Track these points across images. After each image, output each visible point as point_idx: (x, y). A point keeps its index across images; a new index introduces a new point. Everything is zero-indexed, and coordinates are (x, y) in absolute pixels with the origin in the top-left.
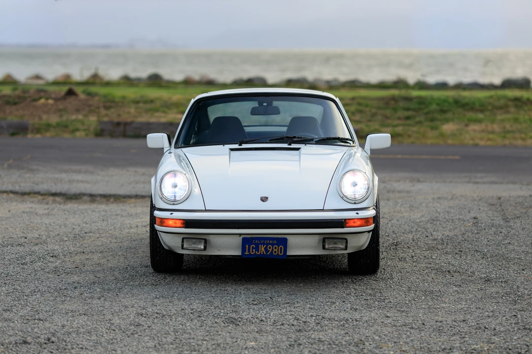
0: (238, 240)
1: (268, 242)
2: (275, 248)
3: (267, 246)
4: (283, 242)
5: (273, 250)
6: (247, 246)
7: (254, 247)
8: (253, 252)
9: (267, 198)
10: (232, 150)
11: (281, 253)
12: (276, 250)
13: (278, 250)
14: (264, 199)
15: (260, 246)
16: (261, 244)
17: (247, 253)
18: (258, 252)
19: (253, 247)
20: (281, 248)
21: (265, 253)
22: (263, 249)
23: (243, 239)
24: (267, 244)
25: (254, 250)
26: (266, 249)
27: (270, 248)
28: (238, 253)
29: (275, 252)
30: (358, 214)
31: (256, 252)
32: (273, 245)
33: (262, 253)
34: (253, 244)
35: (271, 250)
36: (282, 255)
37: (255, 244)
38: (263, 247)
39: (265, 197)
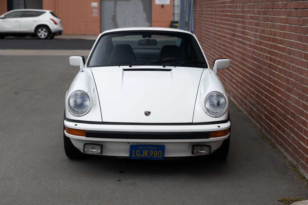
0: (128, 147)
1: (150, 148)
2: (156, 152)
3: (149, 152)
4: (161, 148)
5: (153, 154)
6: (134, 151)
7: (139, 151)
8: (138, 155)
9: (150, 113)
10: (125, 70)
11: (160, 156)
12: (156, 154)
13: (157, 154)
14: (147, 114)
15: (144, 151)
16: (145, 149)
17: (134, 156)
18: (142, 155)
19: (138, 151)
20: (160, 152)
21: (148, 156)
22: (146, 153)
23: (131, 146)
24: (150, 150)
25: (139, 154)
26: (148, 153)
27: (151, 152)
28: (126, 155)
29: (155, 155)
30: (219, 127)
31: (141, 155)
32: (154, 150)
33: (145, 156)
34: (138, 149)
35: (152, 154)
36: (160, 157)
37: (140, 149)
38: (146, 151)
39: (148, 112)
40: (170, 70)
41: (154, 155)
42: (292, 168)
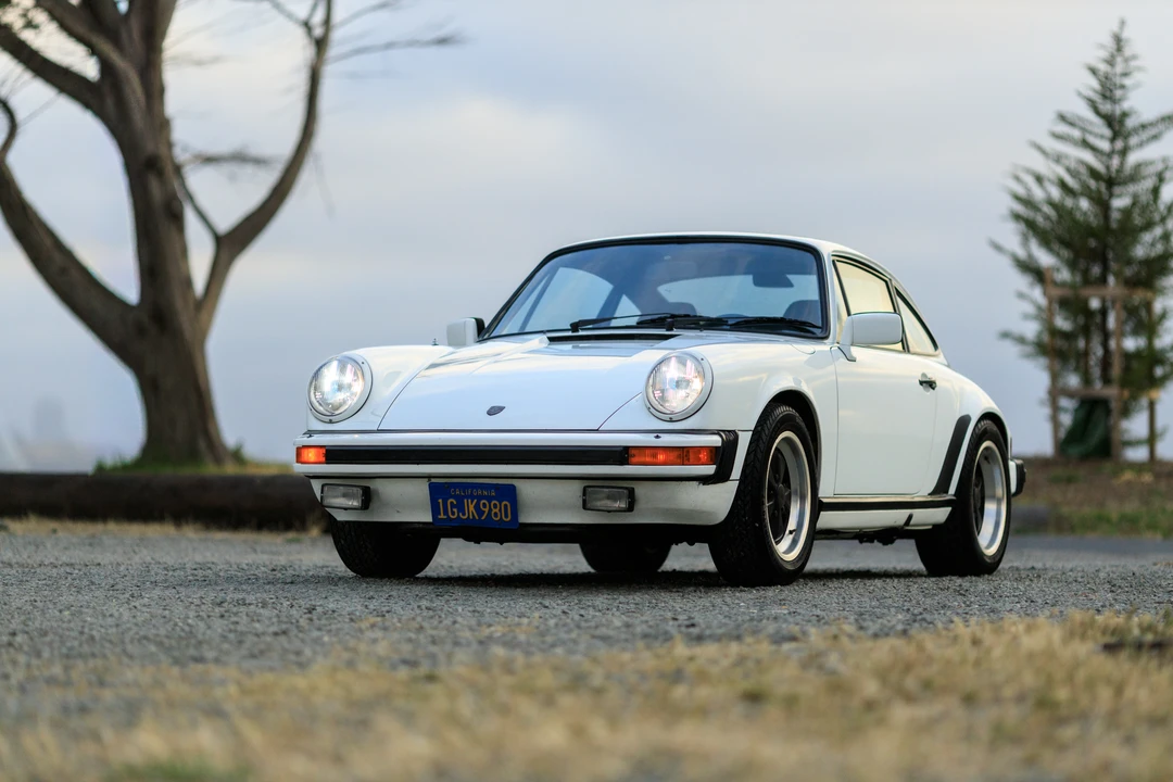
1: (480, 493)
2: (495, 506)
3: (478, 504)
4: (506, 492)
5: (490, 510)
6: (440, 501)
7: (455, 502)
8: (453, 513)
9: (502, 409)
11: (506, 516)
12: (497, 510)
13: (500, 510)
14: (494, 411)
15: (465, 500)
16: (467, 497)
17: (442, 516)
18: (464, 514)
19: (452, 503)
20: (506, 506)
21: (477, 517)
22: (472, 508)
23: (431, 486)
24: (480, 498)
25: (455, 510)
26: (477, 507)
27: (485, 505)
28: (425, 516)
29: (496, 514)
31: (460, 515)
32: (489, 499)
33: (471, 517)
34: (451, 497)
35: (487, 510)
36: (509, 520)
37: (455, 497)
38: (472, 503)
39: (499, 408)
41: (493, 513)
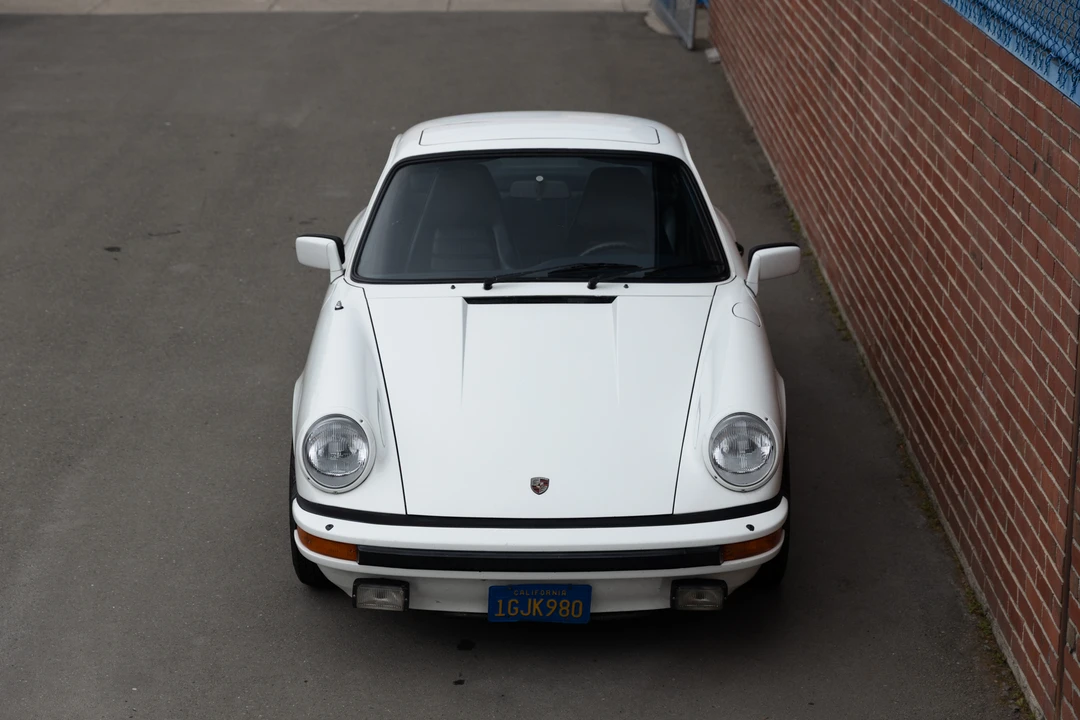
0: (484, 591)
1: (548, 592)
2: (565, 604)
3: (544, 603)
4: (581, 593)
5: (558, 607)
6: (500, 602)
7: (517, 602)
8: (513, 611)
9: (546, 482)
10: (470, 300)
11: (576, 612)
12: (566, 608)
13: (570, 608)
14: (539, 486)
15: (530, 600)
16: (533, 597)
17: (500, 614)
18: (526, 611)
19: (513, 603)
20: (577, 605)
21: (541, 615)
22: (536, 606)
23: (491, 590)
24: (546, 598)
25: (516, 609)
26: (543, 606)
27: (552, 604)
28: (480, 608)
29: (564, 612)
30: (751, 527)
31: (522, 612)
32: (559, 599)
33: (534, 614)
34: (514, 597)
35: (554, 608)
36: (578, 616)
37: (518, 597)
38: (537, 601)
39: (542, 480)
40: (609, 300)
41: (561, 611)
42: (974, 617)
